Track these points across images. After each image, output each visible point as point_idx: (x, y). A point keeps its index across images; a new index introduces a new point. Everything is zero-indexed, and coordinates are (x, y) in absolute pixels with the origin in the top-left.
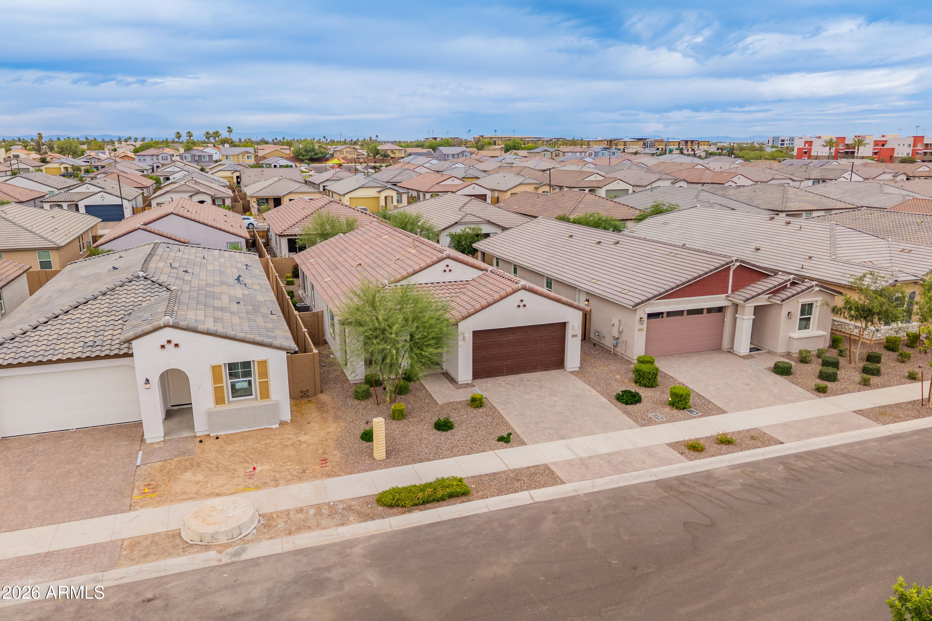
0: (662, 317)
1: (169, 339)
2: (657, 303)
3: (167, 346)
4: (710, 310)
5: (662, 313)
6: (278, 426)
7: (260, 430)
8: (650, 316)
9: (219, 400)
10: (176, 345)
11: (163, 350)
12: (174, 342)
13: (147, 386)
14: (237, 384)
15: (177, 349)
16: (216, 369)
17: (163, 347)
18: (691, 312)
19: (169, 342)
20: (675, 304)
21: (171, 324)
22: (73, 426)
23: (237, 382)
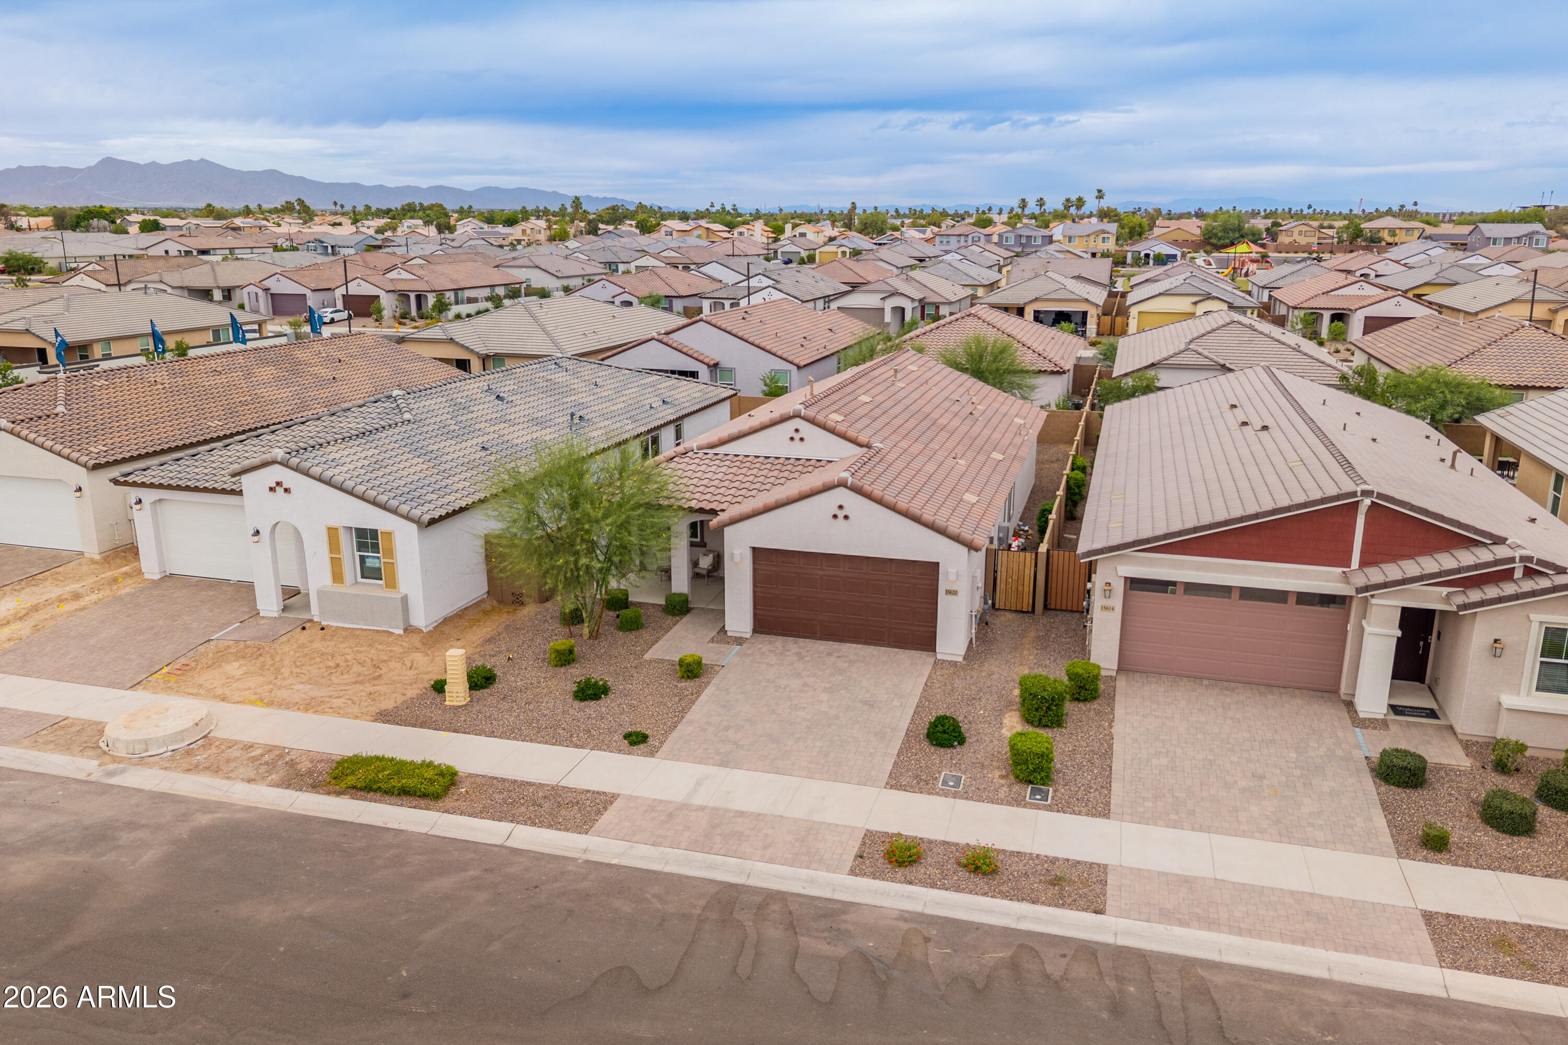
0: (1173, 592)
1: (279, 480)
2: (1150, 559)
3: (277, 488)
4: (1304, 598)
5: (1174, 583)
6: (401, 632)
7: (378, 631)
8: (1134, 584)
9: (337, 577)
10: (286, 490)
11: (271, 493)
12: (284, 486)
13: (256, 538)
14: (367, 560)
15: (286, 494)
16: (332, 532)
17: (271, 489)
18: (1248, 594)
19: (278, 484)
20: (1197, 569)
21: (279, 460)
22: (235, 578)
23: (368, 557)
